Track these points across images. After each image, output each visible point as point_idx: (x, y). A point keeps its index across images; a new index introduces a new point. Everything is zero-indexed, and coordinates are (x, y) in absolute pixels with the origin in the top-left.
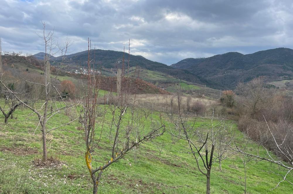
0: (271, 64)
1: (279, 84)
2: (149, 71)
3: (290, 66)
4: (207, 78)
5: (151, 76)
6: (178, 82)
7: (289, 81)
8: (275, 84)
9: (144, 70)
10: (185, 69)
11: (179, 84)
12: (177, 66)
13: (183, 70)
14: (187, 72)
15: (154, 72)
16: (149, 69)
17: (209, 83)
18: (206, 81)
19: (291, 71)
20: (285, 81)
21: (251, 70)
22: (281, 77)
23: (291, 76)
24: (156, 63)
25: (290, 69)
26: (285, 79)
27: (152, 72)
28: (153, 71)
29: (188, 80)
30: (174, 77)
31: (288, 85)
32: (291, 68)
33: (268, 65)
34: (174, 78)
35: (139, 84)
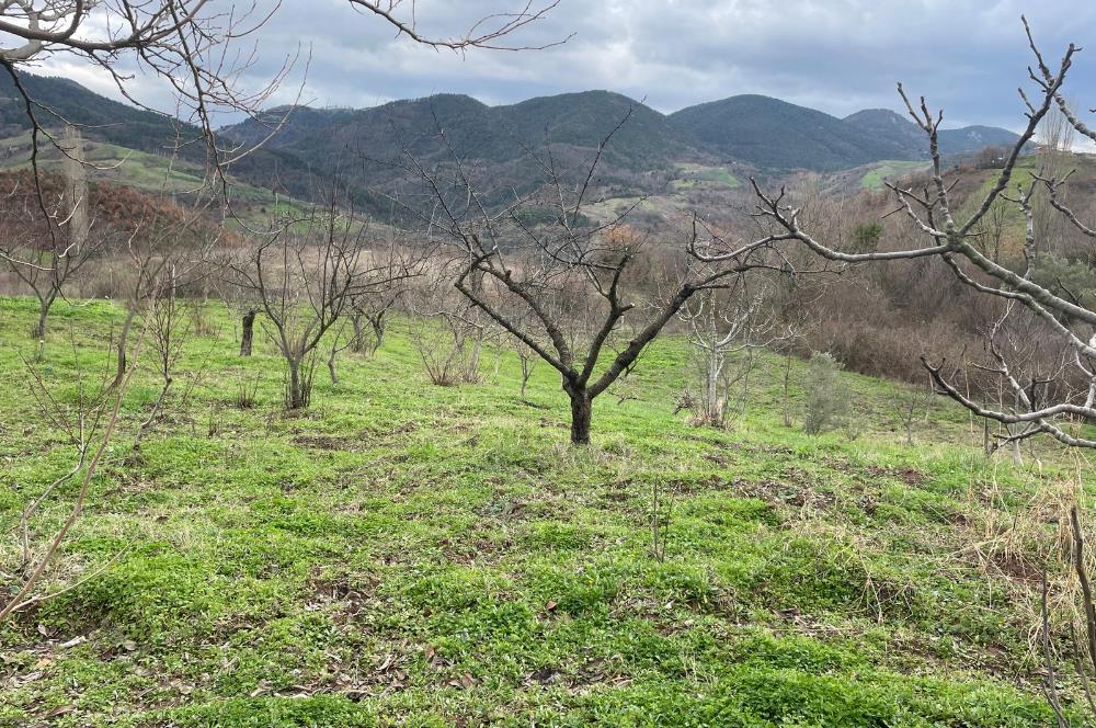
0: (573, 144)
1: (597, 212)
2: (121, 150)
3: (626, 154)
4: (373, 189)
5: (137, 172)
6: (265, 202)
7: (625, 202)
8: (588, 212)
9: (100, 146)
10: (279, 146)
11: (267, 209)
12: (243, 134)
13: (274, 153)
14: (289, 160)
15: (148, 155)
16: (122, 141)
17: (377, 208)
18: (369, 200)
19: (628, 170)
20: (615, 203)
21: (515, 161)
22: (603, 190)
23: (630, 186)
24: (149, 115)
25: (627, 164)
26: (615, 194)
27: (141, 154)
28: (142, 150)
29: (300, 192)
30: (242, 181)
31: (623, 215)
32: (628, 160)
33: (566, 146)
34: (240, 184)
35: (118, 207)
